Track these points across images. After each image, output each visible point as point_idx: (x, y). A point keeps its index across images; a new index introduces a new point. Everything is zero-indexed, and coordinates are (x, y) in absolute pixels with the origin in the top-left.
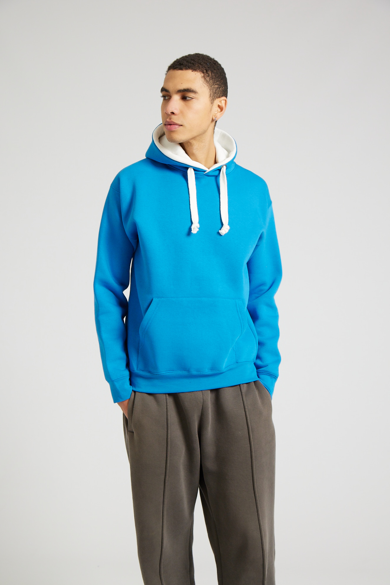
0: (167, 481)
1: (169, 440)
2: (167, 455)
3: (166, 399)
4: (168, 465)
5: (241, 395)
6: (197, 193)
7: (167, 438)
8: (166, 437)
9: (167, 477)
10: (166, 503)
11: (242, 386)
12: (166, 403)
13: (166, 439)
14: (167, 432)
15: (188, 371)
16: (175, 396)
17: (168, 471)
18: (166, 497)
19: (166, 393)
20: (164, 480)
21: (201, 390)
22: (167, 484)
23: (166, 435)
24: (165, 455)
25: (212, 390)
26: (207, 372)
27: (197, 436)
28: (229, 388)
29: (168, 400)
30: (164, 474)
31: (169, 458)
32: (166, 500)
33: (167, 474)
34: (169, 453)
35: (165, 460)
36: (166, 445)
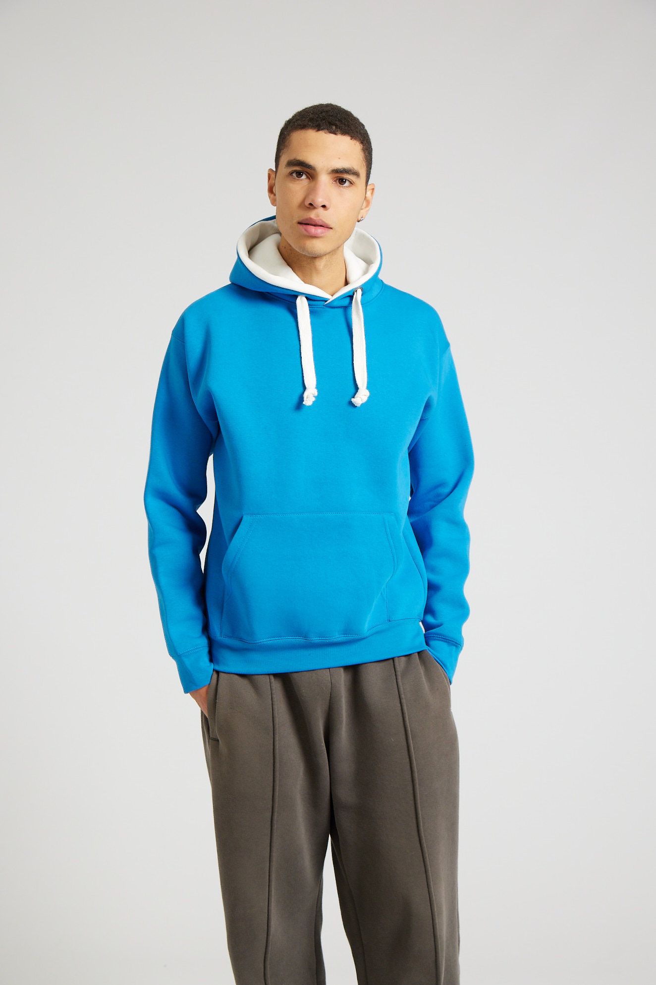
0: (275, 822)
1: (277, 751)
2: (274, 778)
3: (270, 683)
4: (277, 794)
5: (394, 675)
6: (313, 338)
8: (272, 747)
9: (276, 814)
10: (274, 859)
11: (396, 660)
12: (271, 689)
14: (274, 738)
15: (305, 637)
16: (285, 679)
17: (276, 805)
18: (274, 849)
19: (269, 673)
20: (270, 820)
21: (329, 667)
22: (275, 827)
23: (273, 743)
24: (272, 777)
25: (346, 668)
26: (337, 637)
27: (323, 744)
28: (375, 664)
29: (272, 685)
30: (271, 810)
31: (277, 782)
32: (274, 854)
33: (276, 810)
34: (277, 774)
35: (272, 785)
36: (272, 761)
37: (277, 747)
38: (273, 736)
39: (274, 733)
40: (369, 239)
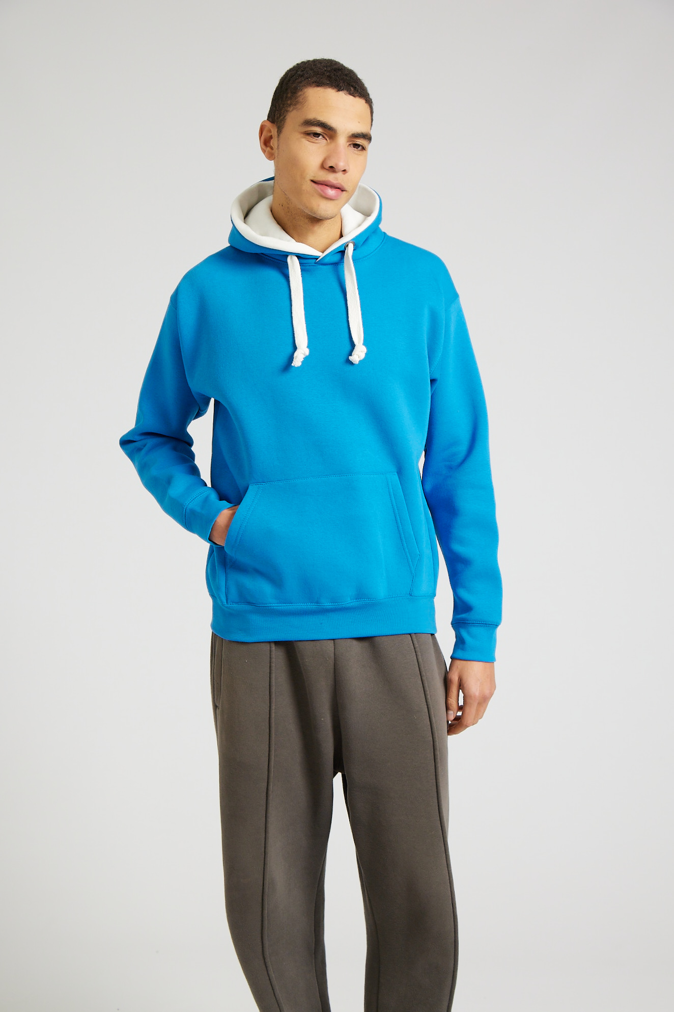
0: (270, 792)
1: (273, 721)
2: (269, 747)
3: (270, 651)
6: (305, 297)
7: (270, 718)
8: (268, 716)
12: (270, 658)
13: (268, 720)
14: (270, 707)
15: (318, 602)
17: (272, 775)
22: (271, 797)
23: (268, 712)
26: (349, 602)
29: (273, 653)
33: (271, 780)
34: (273, 742)
35: (267, 755)
36: (268, 730)
37: (273, 715)
38: (269, 704)
39: (270, 702)
40: (370, 193)
